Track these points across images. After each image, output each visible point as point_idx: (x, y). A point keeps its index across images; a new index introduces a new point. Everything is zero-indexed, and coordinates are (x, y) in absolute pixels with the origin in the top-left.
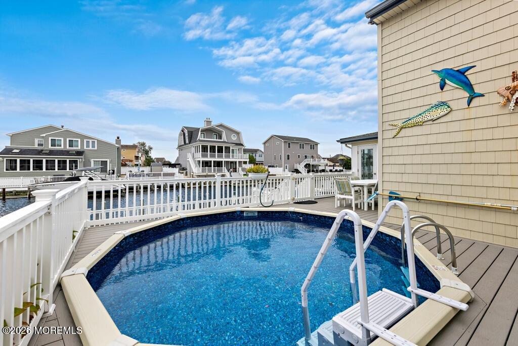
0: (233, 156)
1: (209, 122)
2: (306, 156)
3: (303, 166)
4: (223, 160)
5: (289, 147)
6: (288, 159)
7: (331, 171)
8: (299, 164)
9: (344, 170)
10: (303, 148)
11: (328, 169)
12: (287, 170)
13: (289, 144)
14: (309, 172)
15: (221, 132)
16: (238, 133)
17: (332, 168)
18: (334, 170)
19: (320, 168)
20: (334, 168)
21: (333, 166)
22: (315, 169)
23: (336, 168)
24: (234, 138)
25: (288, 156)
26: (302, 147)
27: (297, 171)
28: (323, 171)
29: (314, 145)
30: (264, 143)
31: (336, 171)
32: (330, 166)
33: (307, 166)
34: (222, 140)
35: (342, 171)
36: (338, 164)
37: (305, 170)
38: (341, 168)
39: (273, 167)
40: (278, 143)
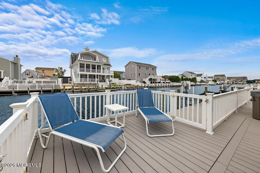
1: (87, 49)
2: (149, 74)
3: (148, 80)
5: (140, 68)
6: (139, 75)
8: (146, 79)
9: (171, 82)
10: (148, 69)
11: (162, 82)
12: (138, 82)
13: (140, 66)
14: (151, 83)
16: (107, 58)
17: (164, 81)
19: (158, 81)
20: (165, 81)
21: (165, 80)
22: (155, 82)
24: (105, 61)
25: (139, 73)
26: (147, 68)
27: (144, 82)
29: (154, 68)
30: (126, 67)
31: (167, 83)
33: (150, 79)
34: (96, 61)
35: (170, 83)
36: (168, 79)
37: (149, 82)
38: (169, 81)
39: (130, 80)
40: (133, 66)
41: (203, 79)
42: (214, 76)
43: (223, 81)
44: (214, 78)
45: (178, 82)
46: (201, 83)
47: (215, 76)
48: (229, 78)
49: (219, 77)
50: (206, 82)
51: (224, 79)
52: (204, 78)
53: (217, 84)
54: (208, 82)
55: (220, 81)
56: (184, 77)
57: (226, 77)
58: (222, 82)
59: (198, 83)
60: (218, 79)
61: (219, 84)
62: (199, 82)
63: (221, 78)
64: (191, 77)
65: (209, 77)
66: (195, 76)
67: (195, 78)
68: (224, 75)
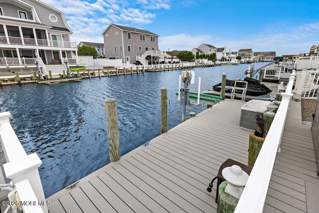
0: (56, 45)
2: (147, 49)
3: (144, 58)
4: (37, 48)
5: (129, 38)
6: (129, 50)
7: (170, 62)
8: (141, 56)
9: (180, 61)
10: (144, 40)
11: (167, 61)
12: (128, 63)
13: (129, 34)
14: (150, 63)
15: (30, 8)
16: (59, 14)
17: (170, 60)
18: (172, 62)
19: (160, 60)
20: (172, 60)
21: (172, 58)
22: (156, 61)
23: (174, 60)
24: (54, 21)
25: (129, 47)
26: (143, 38)
27: (138, 63)
28: (163, 62)
29: (154, 38)
30: (104, 34)
31: (174, 62)
32: (169, 58)
33: (148, 58)
34: (34, 21)
35: (178, 62)
36: (175, 57)
37: (146, 62)
38: (178, 60)
39: (114, 58)
40: (117, 33)
41: (225, 56)
42: (239, 51)
43: (249, 59)
44: (239, 54)
45: (190, 61)
46: (222, 62)
47: (241, 50)
48: (256, 54)
49: (244, 52)
50: (228, 60)
51: (250, 55)
52: (226, 54)
53: (242, 63)
54: (230, 60)
55: (245, 57)
56: (200, 53)
57: (252, 52)
58: (247, 59)
59: (218, 62)
60: (243, 55)
61: (243, 62)
62: (219, 60)
63: (247, 53)
64: (209, 53)
65: (233, 53)
66: (215, 51)
67: (215, 55)
68: (251, 50)
